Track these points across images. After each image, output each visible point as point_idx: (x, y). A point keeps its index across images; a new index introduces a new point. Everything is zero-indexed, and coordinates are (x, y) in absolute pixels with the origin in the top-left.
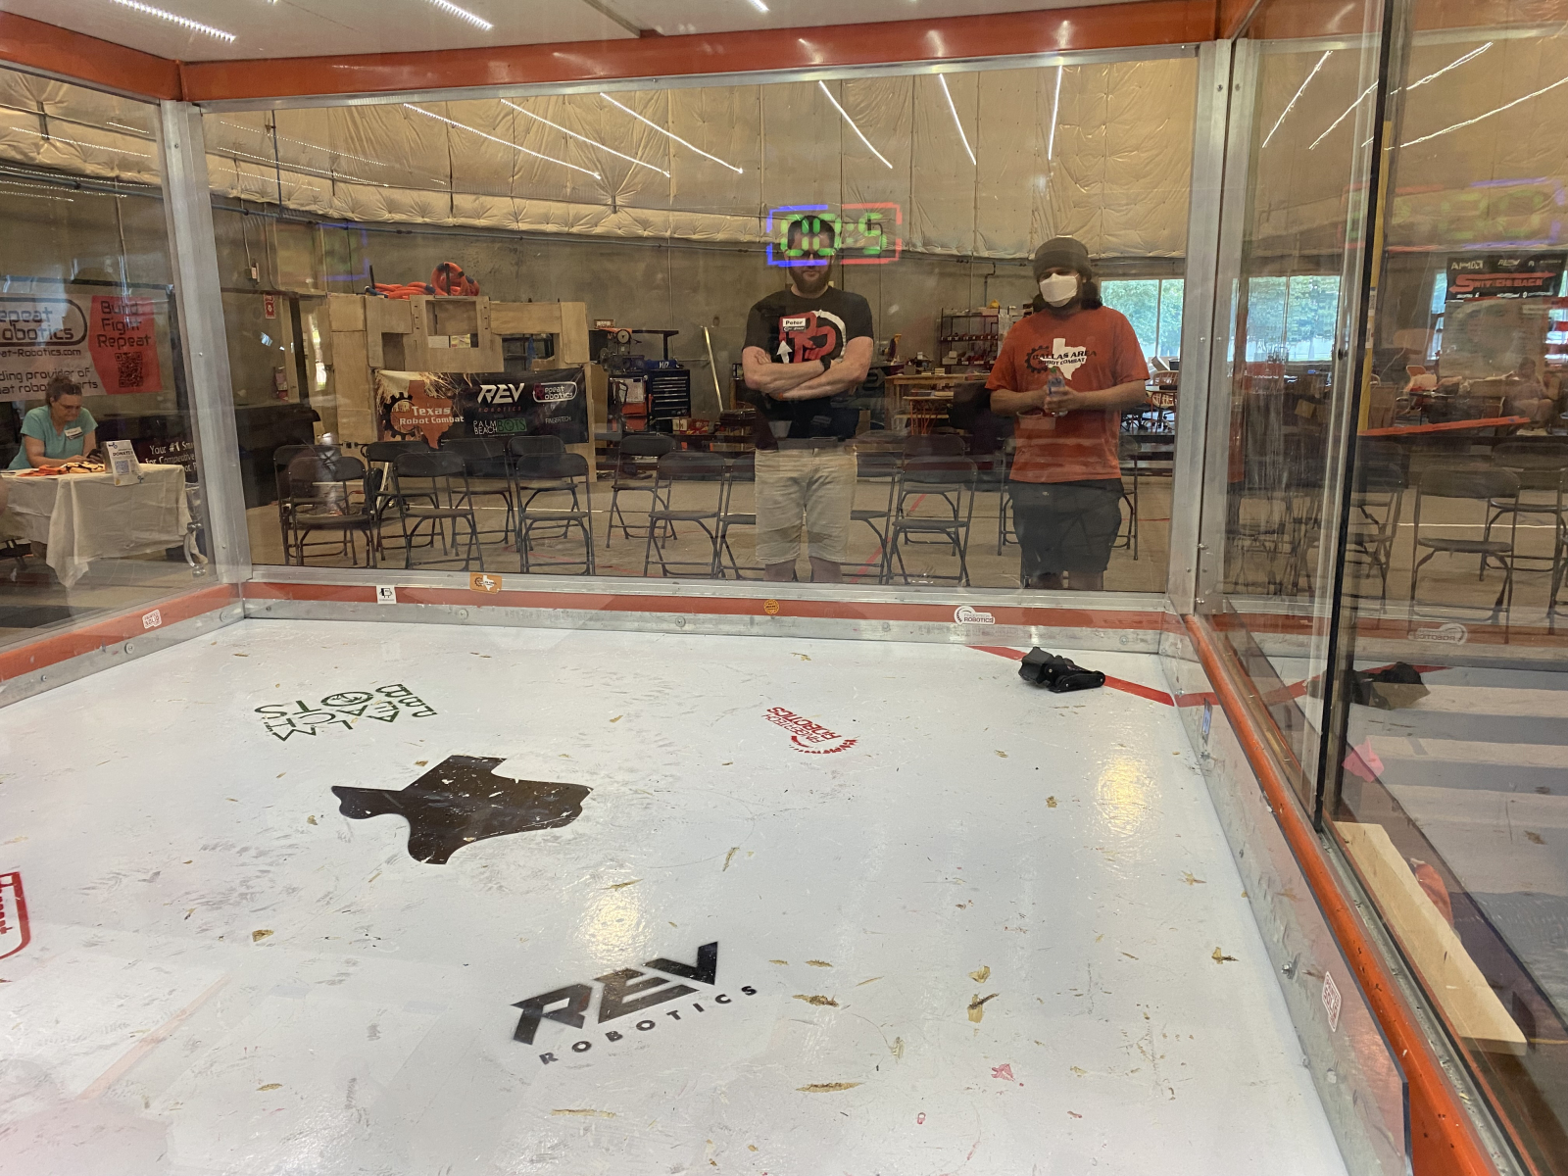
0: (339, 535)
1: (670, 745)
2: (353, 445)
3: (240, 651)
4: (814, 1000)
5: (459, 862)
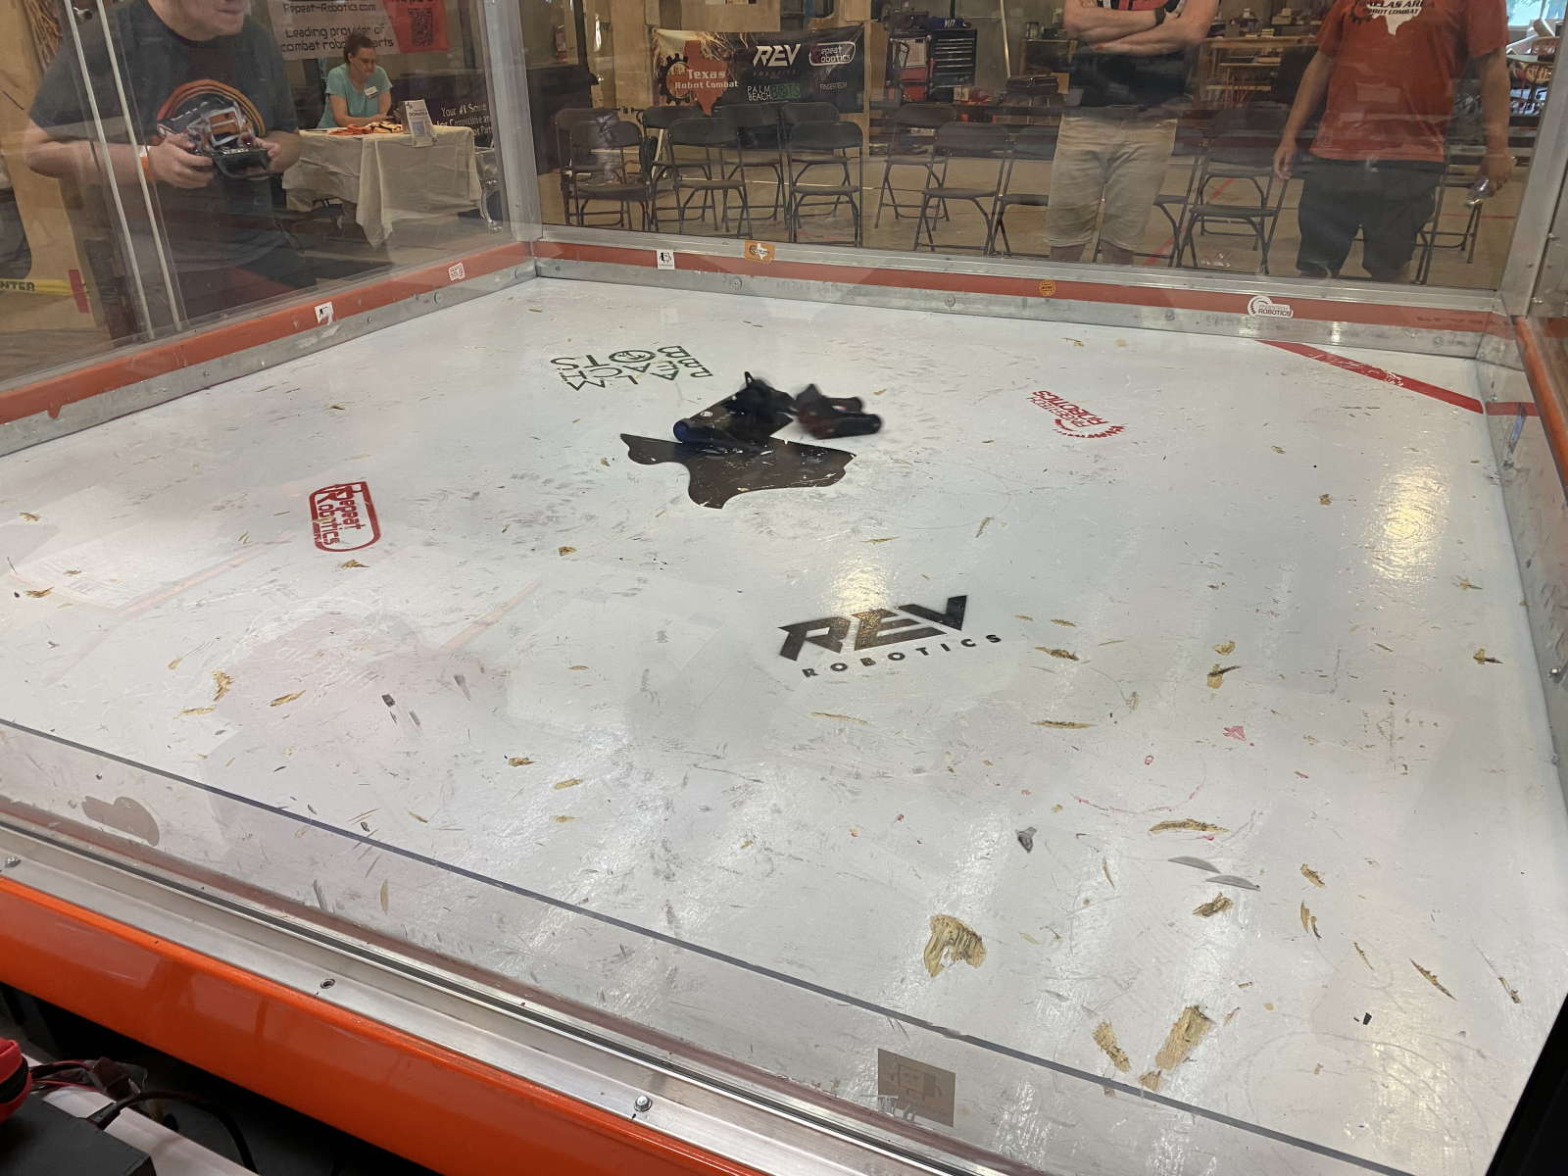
0: (616, 205)
1: (931, 420)
2: (629, 110)
3: (534, 307)
4: (1056, 653)
5: (733, 507)
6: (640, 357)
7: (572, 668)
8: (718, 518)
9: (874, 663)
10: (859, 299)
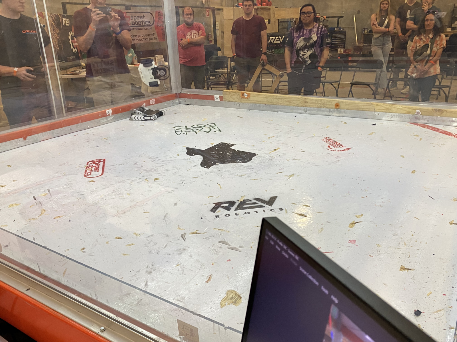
1: (287, 145)
3: (175, 112)
4: (300, 215)
5: (212, 168)
6: (201, 126)
7: (145, 212)
8: (207, 171)
9: (239, 215)
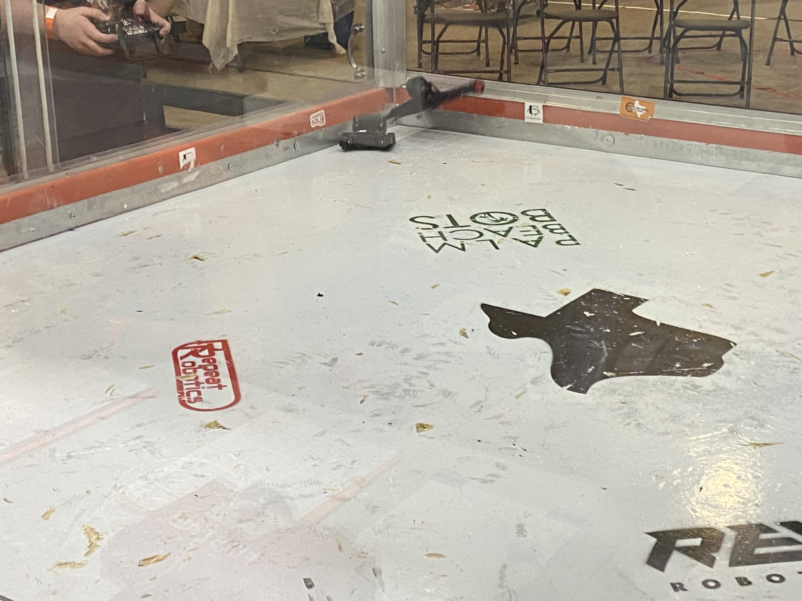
3: (393, 158)
5: (597, 394)
6: (502, 219)
7: (429, 555)
8: (582, 404)
9: (750, 583)
10: (746, 164)
